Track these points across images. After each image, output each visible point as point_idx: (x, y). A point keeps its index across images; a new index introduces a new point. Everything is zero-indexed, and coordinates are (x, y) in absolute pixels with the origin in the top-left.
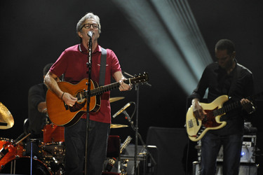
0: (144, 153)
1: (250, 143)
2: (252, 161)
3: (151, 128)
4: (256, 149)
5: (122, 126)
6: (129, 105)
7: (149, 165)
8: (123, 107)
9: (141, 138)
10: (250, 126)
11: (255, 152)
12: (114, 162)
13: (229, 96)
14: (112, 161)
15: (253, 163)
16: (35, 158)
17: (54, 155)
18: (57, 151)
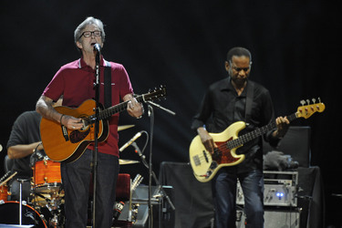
0: (159, 195)
1: (291, 181)
2: (295, 205)
4: (297, 189)
5: (131, 162)
6: (139, 135)
7: (164, 210)
8: (132, 137)
9: (155, 176)
10: (290, 160)
11: (297, 192)
12: (122, 207)
13: (246, 122)
14: (120, 206)
15: (295, 207)
16: (24, 203)
17: (47, 200)
18: (51, 194)
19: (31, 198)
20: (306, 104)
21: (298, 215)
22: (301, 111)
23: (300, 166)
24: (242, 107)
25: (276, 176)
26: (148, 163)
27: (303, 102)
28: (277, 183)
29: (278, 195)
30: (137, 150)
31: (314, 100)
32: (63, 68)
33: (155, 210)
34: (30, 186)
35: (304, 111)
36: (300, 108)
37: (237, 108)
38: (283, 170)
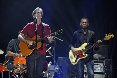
0: (57, 69)
1: (102, 64)
2: (104, 72)
3: (59, 57)
4: (105, 67)
6: (50, 48)
7: (59, 74)
8: (48, 49)
9: (56, 62)
11: (104, 68)
12: (45, 73)
14: (44, 72)
15: (104, 73)
16: (11, 71)
17: (19, 70)
18: (20, 68)
19: (14, 69)
20: (108, 35)
21: (105, 75)
22: (106, 38)
23: (106, 59)
24: (86, 38)
25: (97, 62)
26: (54, 57)
27: (106, 35)
28: (98, 65)
29: (98, 68)
30: (50, 53)
31: (110, 34)
32: (28, 24)
33: (56, 74)
34: (13, 65)
35: (107, 37)
36: (105, 37)
37: (85, 38)
38: (100, 60)
